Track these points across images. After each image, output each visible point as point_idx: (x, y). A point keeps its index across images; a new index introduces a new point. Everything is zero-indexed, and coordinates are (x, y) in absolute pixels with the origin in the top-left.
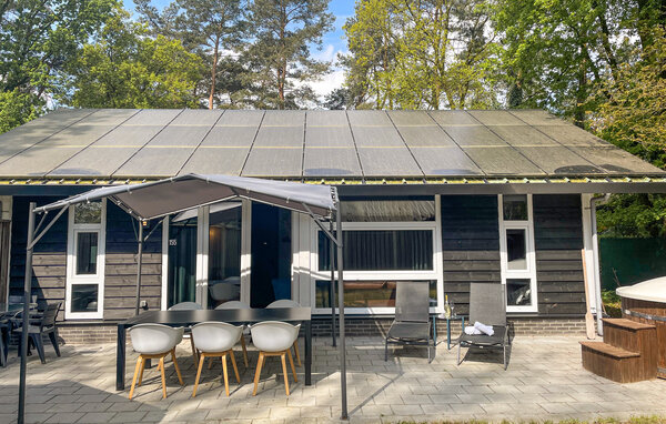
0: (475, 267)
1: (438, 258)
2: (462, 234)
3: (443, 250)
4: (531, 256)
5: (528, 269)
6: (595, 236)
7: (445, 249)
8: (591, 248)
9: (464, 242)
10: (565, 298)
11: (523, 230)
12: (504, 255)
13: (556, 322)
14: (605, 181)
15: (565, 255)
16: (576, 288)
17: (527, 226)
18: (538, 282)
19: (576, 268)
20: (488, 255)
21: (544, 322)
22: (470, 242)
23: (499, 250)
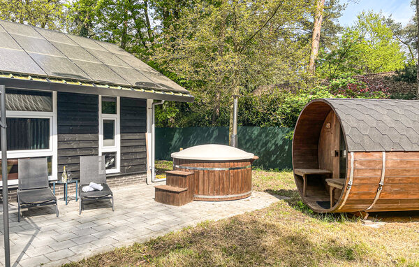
0: (82, 145)
1: (54, 139)
2: (73, 122)
3: (58, 134)
4: (117, 137)
5: (115, 146)
6: (154, 125)
7: (59, 132)
8: (151, 132)
9: (74, 128)
10: (135, 162)
11: (114, 120)
12: (101, 136)
13: (130, 177)
14: (161, 93)
15: (137, 136)
16: (142, 156)
17: (116, 118)
18: (121, 153)
19: (142, 144)
20: (90, 136)
21: (124, 178)
22: (78, 128)
23: (98, 133)
